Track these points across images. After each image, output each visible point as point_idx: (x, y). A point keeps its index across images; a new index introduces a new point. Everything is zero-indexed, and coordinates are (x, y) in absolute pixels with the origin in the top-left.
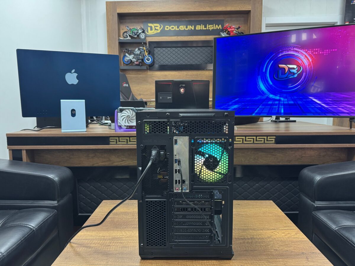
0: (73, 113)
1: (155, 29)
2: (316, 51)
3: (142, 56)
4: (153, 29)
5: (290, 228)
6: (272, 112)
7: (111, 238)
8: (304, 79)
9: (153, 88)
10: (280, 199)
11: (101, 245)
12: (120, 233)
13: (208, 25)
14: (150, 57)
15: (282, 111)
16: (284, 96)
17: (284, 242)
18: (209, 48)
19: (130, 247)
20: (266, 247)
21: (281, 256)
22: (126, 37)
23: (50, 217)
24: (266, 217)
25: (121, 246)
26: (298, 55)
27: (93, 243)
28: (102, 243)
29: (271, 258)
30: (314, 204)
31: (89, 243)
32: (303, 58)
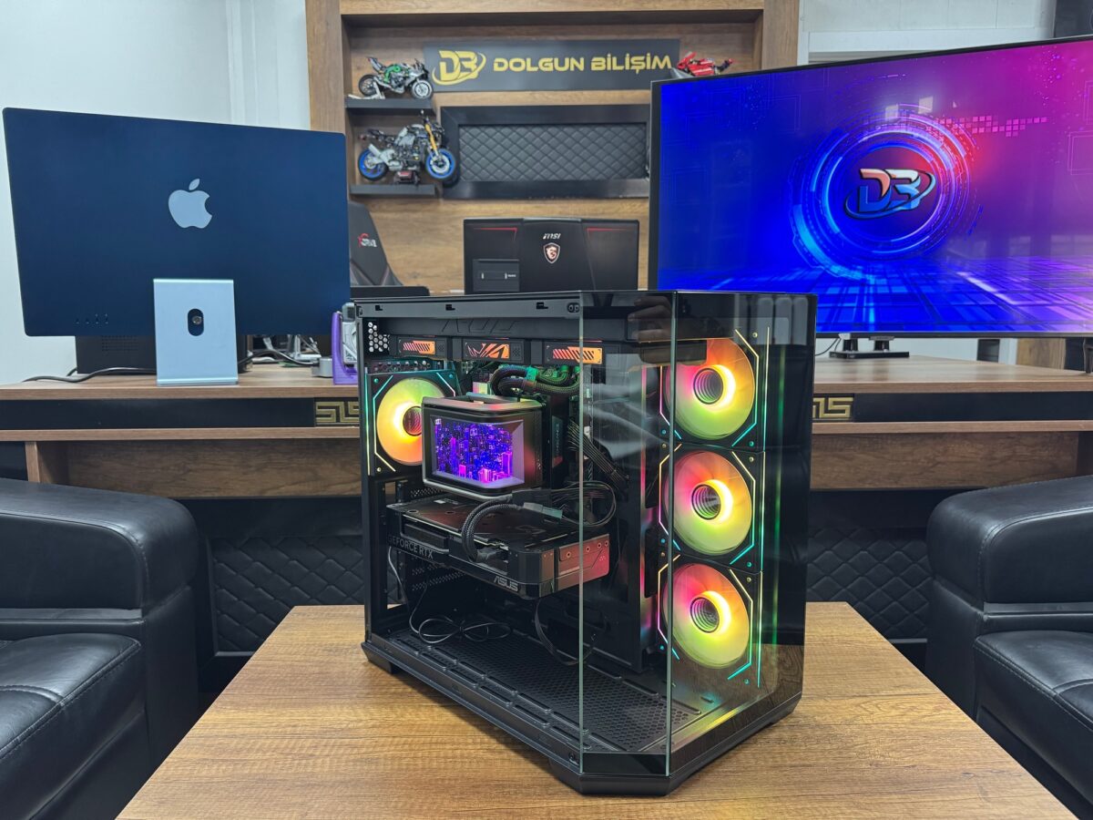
0: (195, 323)
1: (463, 69)
2: (980, 124)
3: (419, 153)
4: (455, 66)
5: (914, 691)
6: (840, 321)
7: (317, 729)
8: (942, 215)
9: (455, 254)
10: (866, 600)
11: (282, 756)
12: (348, 713)
13: (628, 55)
14: (446, 155)
15: (872, 319)
16: (877, 271)
17: (902, 735)
18: (633, 129)
19: (382, 760)
20: (840, 753)
21: (894, 784)
22: (369, 91)
23: (117, 664)
24: (833, 655)
25: (352, 757)
26: (922, 136)
27: (257, 747)
28: (286, 747)
29: (863, 793)
30: (979, 612)
31: (241, 750)
32: (938, 147)
